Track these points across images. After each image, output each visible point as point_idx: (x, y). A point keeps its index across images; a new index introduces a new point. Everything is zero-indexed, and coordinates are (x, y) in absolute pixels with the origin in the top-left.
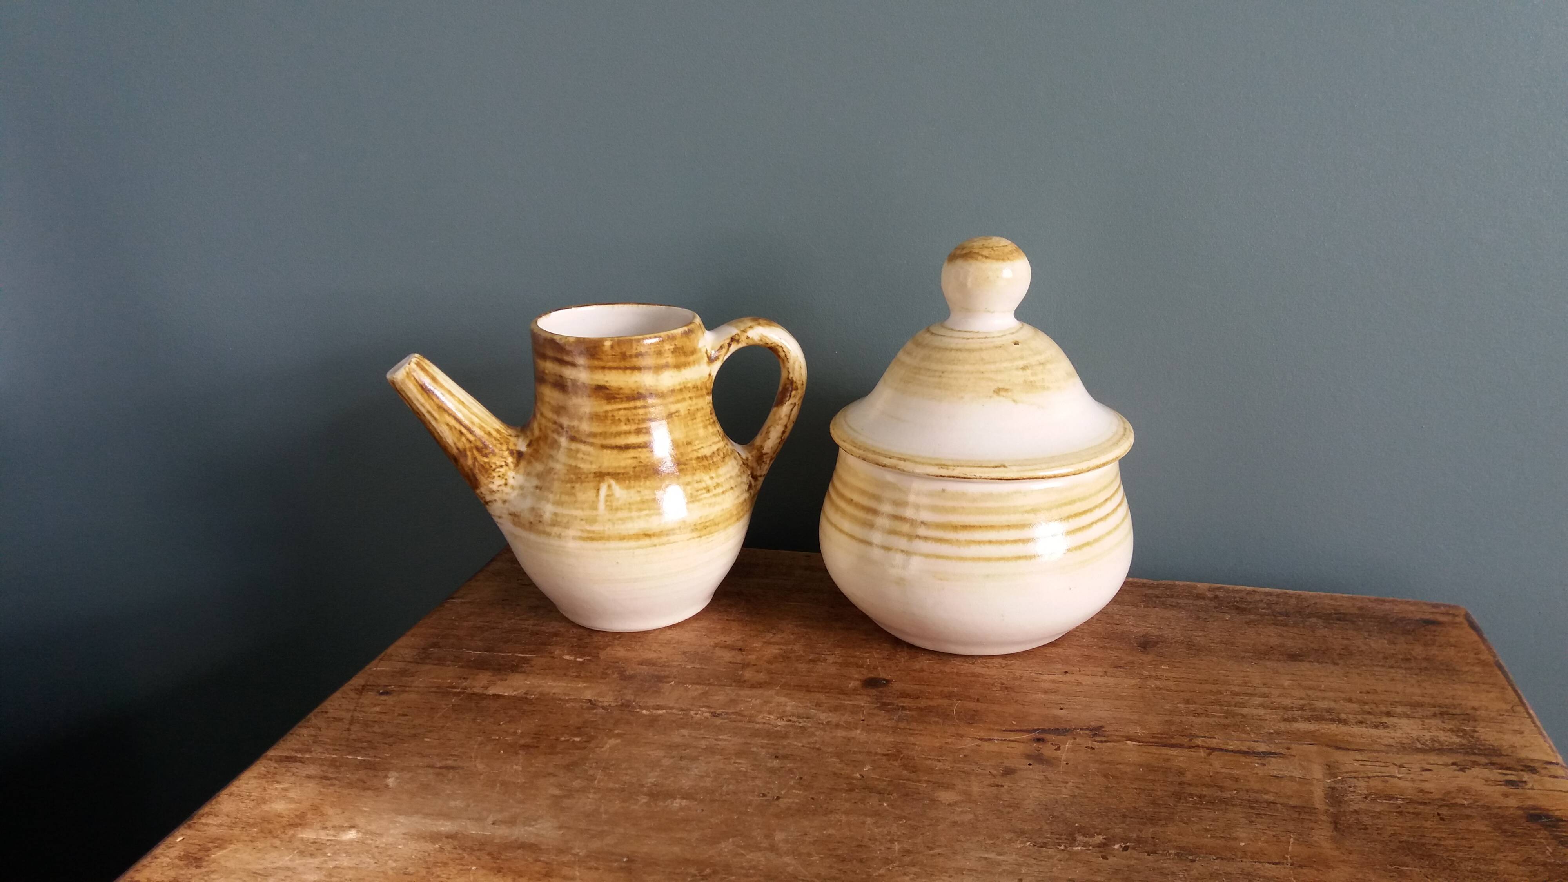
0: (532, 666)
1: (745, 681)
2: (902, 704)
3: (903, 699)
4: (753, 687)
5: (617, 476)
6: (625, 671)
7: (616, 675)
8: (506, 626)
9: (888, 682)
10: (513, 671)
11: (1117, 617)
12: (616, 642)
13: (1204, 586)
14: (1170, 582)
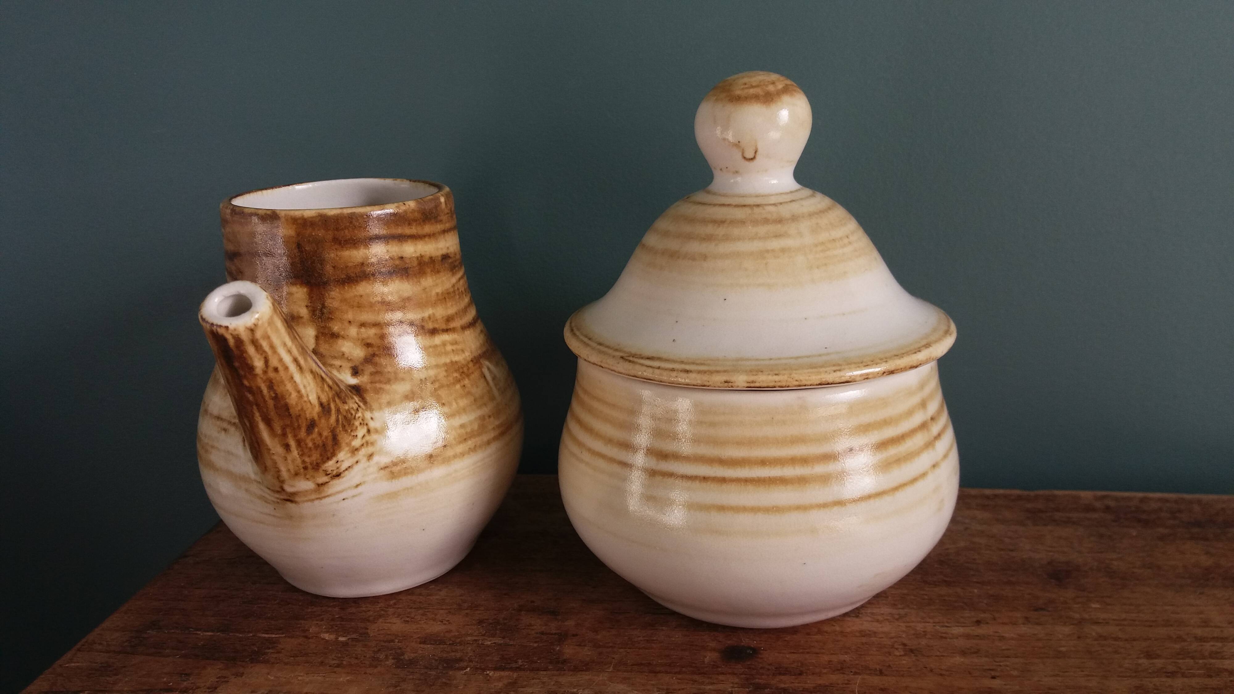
0: (279, 652)
1: (565, 662)
2: (782, 686)
3: (782, 677)
4: (576, 669)
6: (403, 654)
7: (390, 662)
8: (248, 593)
9: (755, 651)
10: (252, 661)
11: (1007, 540)
12: (391, 610)
13: (1086, 495)
14: (1047, 492)
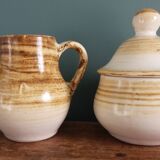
5: (26, 82)
7: (24, 155)
